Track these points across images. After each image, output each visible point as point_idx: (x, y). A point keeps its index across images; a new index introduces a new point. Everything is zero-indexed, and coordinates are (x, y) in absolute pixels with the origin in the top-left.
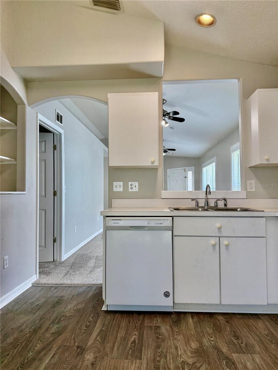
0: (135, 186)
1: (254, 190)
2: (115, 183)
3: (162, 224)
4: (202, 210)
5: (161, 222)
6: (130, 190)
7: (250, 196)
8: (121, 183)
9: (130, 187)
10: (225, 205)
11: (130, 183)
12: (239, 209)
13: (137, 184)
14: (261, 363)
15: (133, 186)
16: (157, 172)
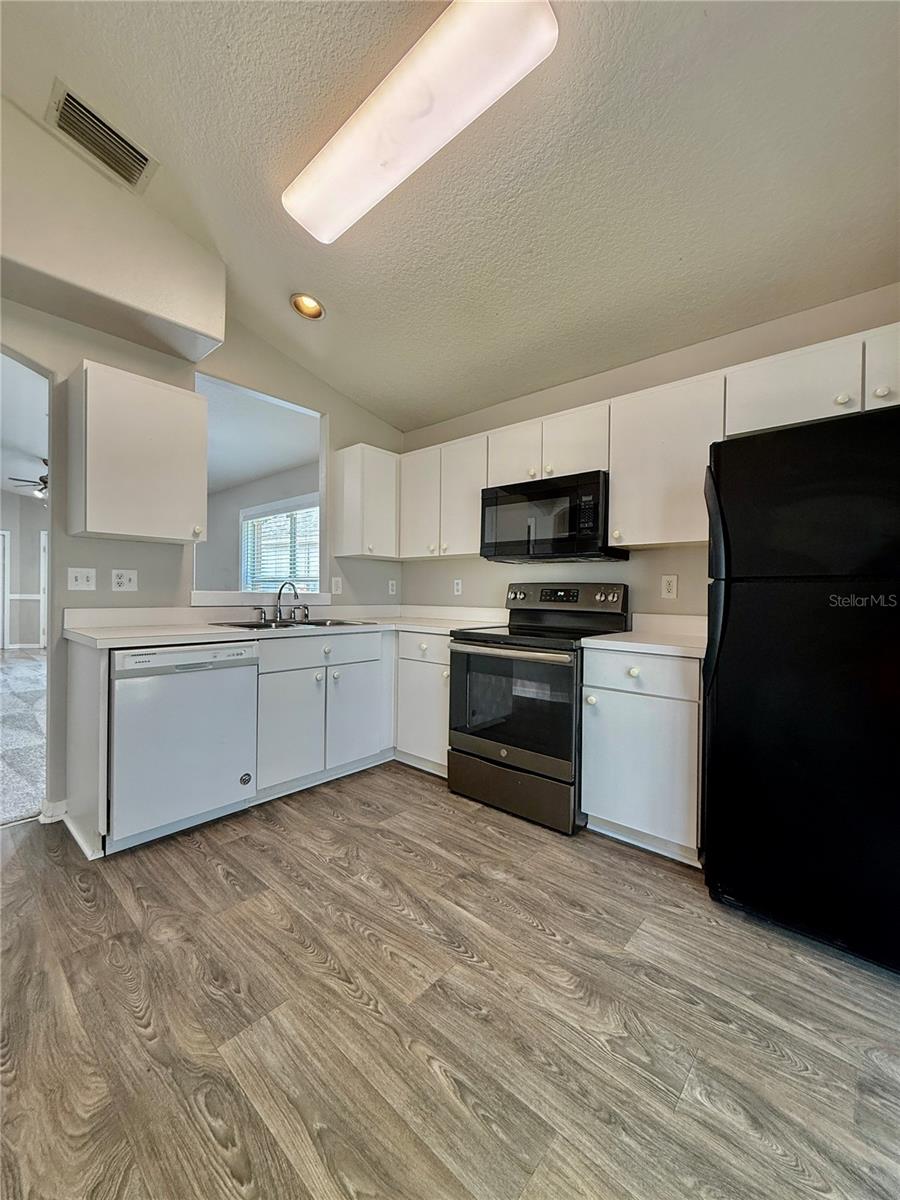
0: (130, 580)
1: (339, 592)
2: (72, 572)
3: (241, 654)
4: (277, 627)
5: (239, 651)
6: (115, 588)
7: (336, 601)
8: (92, 572)
9: (114, 580)
10: (307, 616)
11: (115, 572)
12: (328, 623)
13: (133, 574)
14: (296, 1029)
15: (124, 580)
16: (182, 552)
